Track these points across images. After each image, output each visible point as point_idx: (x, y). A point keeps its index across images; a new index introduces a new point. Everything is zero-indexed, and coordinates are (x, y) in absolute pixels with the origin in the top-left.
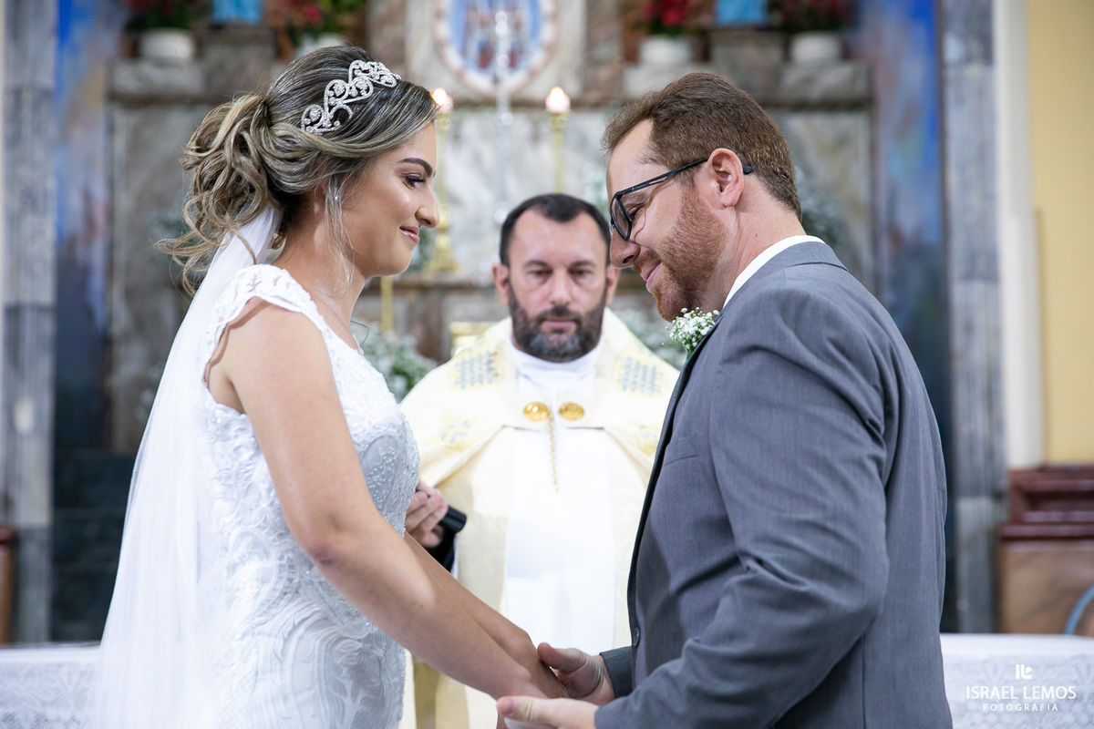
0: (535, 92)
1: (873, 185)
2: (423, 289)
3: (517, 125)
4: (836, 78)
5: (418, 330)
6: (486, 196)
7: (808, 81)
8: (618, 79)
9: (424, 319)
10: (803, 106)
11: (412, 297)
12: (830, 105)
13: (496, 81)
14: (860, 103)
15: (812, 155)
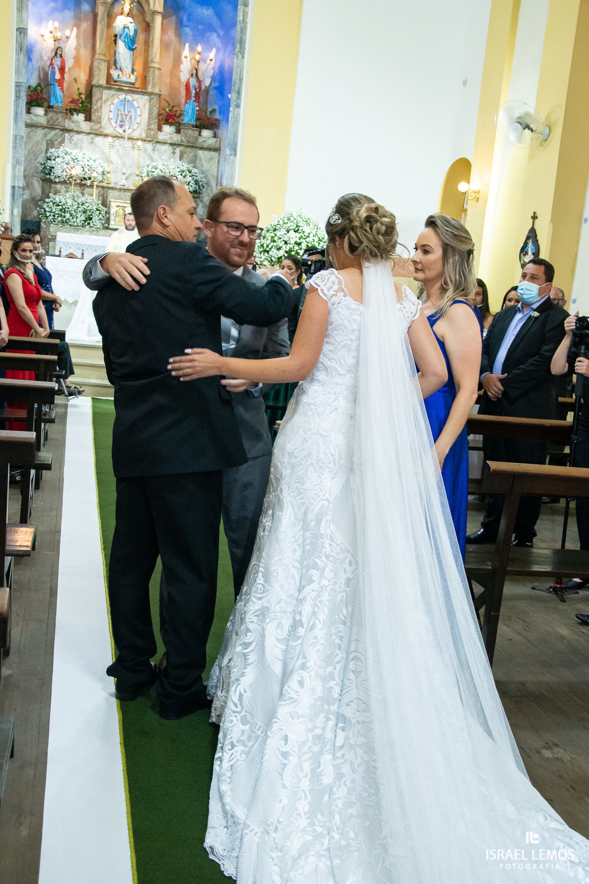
0: (135, 135)
1: (218, 171)
2: (103, 187)
3: (129, 144)
4: (211, 142)
5: (101, 198)
6: (120, 162)
7: (204, 141)
8: (157, 134)
9: (103, 195)
10: (202, 148)
11: (100, 189)
12: (209, 149)
13: (124, 131)
14: (217, 150)
15: (204, 161)
